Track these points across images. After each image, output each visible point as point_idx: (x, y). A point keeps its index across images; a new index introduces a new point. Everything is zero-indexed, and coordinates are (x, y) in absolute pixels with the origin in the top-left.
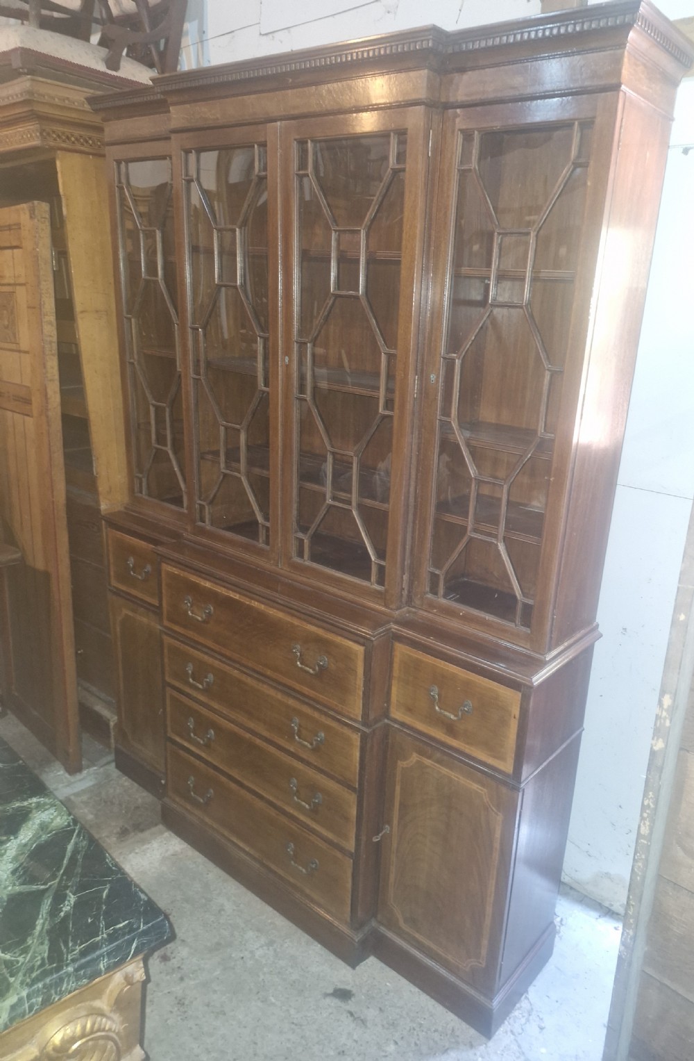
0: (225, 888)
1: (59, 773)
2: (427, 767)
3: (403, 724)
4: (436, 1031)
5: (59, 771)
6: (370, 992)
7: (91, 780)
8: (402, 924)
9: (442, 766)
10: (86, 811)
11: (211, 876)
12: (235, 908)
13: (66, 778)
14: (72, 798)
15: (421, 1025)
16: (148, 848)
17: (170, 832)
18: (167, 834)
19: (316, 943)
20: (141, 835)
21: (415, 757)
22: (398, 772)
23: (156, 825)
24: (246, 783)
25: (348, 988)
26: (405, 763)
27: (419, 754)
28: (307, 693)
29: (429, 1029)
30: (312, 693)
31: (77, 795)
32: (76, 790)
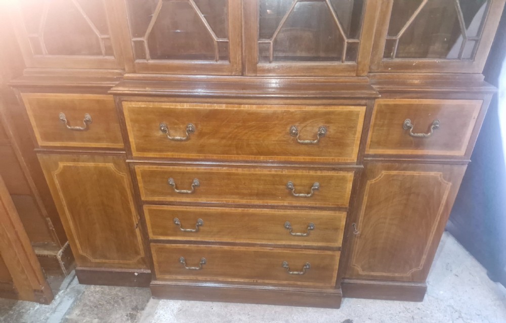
0: (231, 310)
1: (36, 308)
2: (394, 176)
3: (375, 156)
4: (400, 313)
5: (35, 307)
6: (357, 314)
7: (68, 300)
8: (361, 272)
9: (406, 171)
10: (88, 319)
11: (214, 309)
12: (248, 316)
13: (46, 308)
14: (67, 317)
15: (391, 314)
16: (159, 316)
17: (162, 300)
18: (162, 302)
19: (307, 308)
20: (145, 312)
21: (384, 173)
22: (367, 188)
23: (148, 301)
24: (238, 241)
25: (345, 318)
26: (373, 180)
27: (388, 170)
28: (303, 160)
29: (397, 313)
30: (308, 158)
31: (68, 313)
32: (65, 311)
